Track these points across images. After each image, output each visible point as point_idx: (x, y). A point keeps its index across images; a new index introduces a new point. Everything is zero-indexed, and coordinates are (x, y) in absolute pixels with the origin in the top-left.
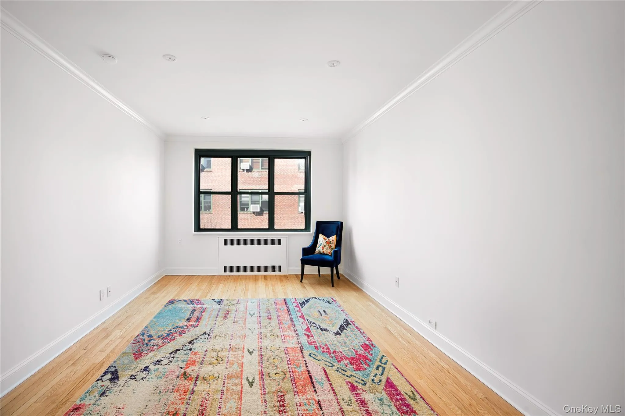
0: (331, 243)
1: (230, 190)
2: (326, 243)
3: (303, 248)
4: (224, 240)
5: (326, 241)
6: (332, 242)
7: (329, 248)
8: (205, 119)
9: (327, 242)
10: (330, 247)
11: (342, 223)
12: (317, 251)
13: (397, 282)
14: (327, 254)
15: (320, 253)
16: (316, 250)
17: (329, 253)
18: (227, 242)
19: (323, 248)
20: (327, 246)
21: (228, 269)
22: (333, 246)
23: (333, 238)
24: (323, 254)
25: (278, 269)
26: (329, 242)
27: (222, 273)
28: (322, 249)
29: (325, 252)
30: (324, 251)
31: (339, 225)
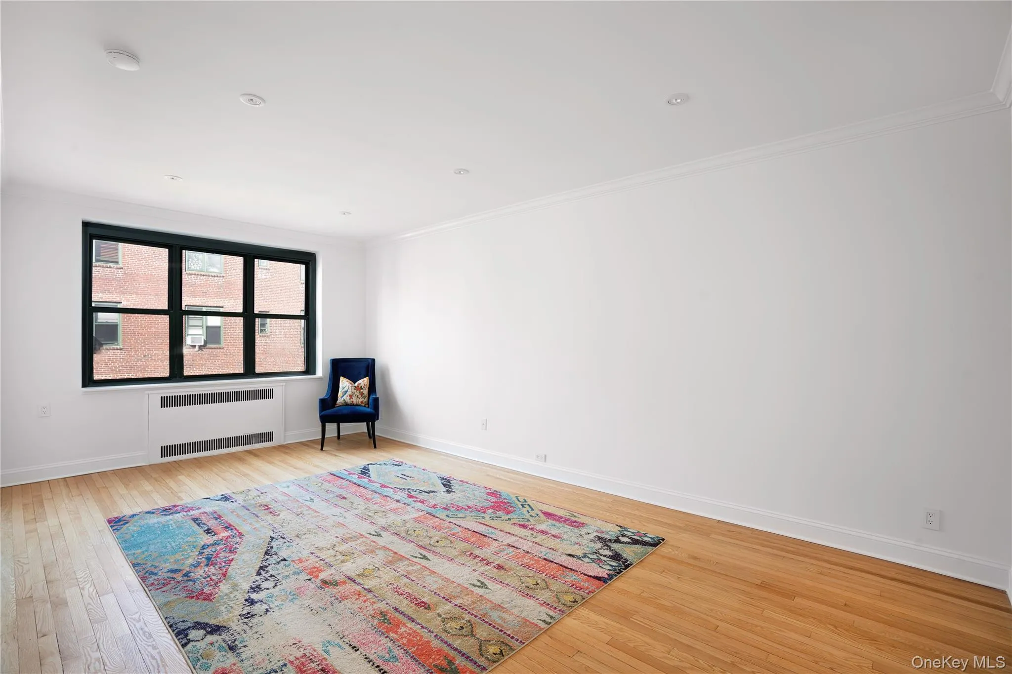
0: (362, 389)
1: (165, 306)
2: (354, 389)
3: (320, 399)
4: (162, 397)
5: (355, 387)
6: (364, 387)
7: (360, 396)
8: (172, 180)
9: (357, 388)
10: (362, 394)
11: (374, 360)
12: (340, 400)
13: (485, 424)
14: (357, 405)
15: (346, 404)
16: (338, 400)
17: (362, 402)
18: (166, 402)
19: (351, 396)
20: (357, 393)
21: (167, 451)
22: (366, 392)
23: (364, 382)
24: (352, 405)
25: (269, 436)
26: (359, 387)
27: (157, 458)
28: (349, 397)
29: (355, 402)
30: (352, 402)
31: (369, 363)
